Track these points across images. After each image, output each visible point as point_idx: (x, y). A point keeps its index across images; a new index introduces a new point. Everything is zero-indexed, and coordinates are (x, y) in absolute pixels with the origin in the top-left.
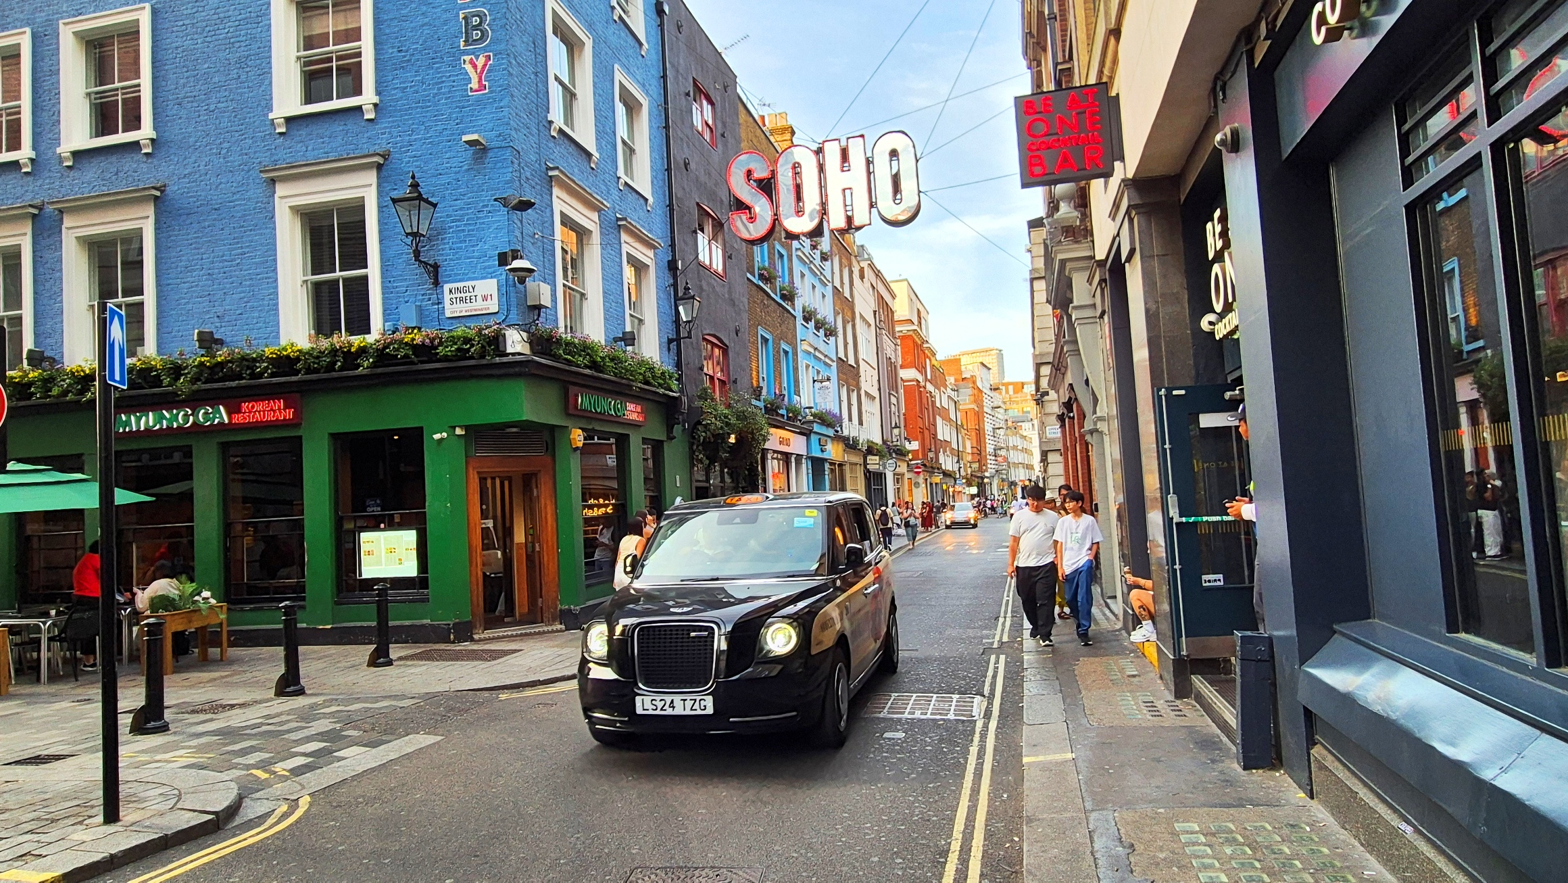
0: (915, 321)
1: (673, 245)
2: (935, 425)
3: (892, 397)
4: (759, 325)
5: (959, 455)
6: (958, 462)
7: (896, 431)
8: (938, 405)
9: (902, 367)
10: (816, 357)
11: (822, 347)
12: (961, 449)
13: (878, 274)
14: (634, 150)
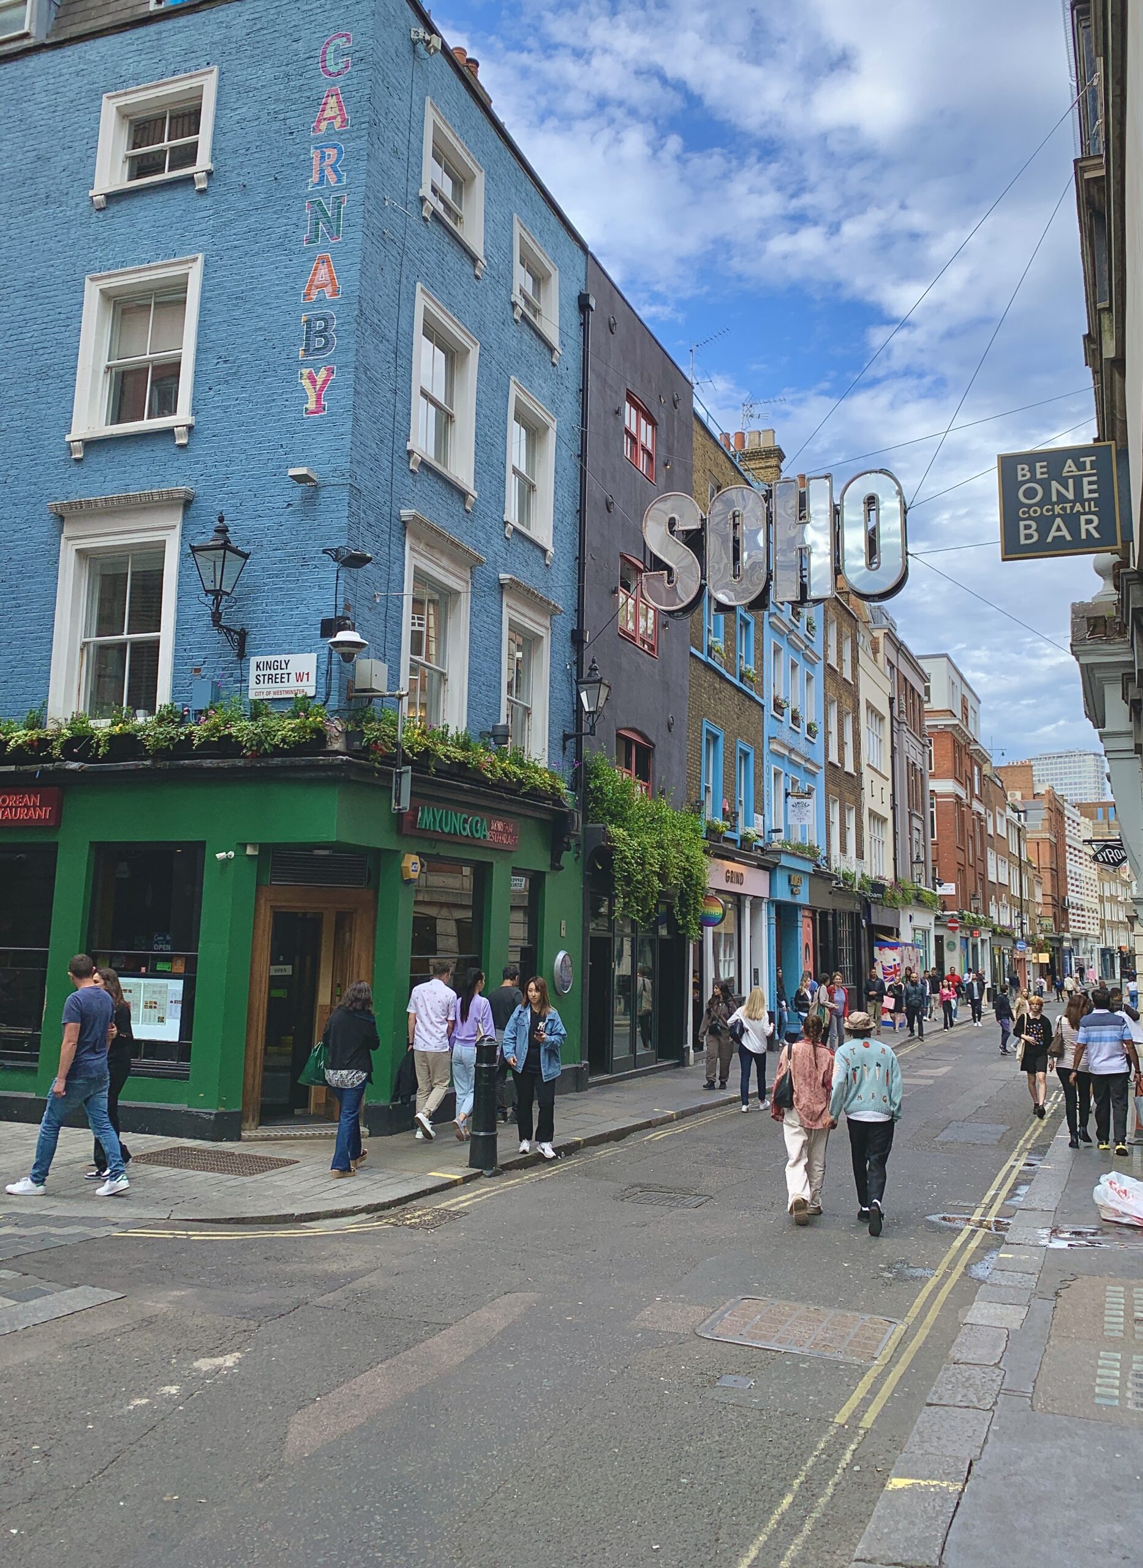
0: (958, 712)
1: (580, 611)
2: (984, 861)
3: (914, 819)
4: (704, 715)
5: (1021, 906)
6: (1020, 915)
7: (918, 868)
8: (991, 831)
9: (932, 776)
10: (792, 762)
11: (802, 747)
12: (1025, 897)
13: (900, 648)
14: (534, 486)
